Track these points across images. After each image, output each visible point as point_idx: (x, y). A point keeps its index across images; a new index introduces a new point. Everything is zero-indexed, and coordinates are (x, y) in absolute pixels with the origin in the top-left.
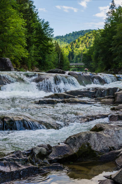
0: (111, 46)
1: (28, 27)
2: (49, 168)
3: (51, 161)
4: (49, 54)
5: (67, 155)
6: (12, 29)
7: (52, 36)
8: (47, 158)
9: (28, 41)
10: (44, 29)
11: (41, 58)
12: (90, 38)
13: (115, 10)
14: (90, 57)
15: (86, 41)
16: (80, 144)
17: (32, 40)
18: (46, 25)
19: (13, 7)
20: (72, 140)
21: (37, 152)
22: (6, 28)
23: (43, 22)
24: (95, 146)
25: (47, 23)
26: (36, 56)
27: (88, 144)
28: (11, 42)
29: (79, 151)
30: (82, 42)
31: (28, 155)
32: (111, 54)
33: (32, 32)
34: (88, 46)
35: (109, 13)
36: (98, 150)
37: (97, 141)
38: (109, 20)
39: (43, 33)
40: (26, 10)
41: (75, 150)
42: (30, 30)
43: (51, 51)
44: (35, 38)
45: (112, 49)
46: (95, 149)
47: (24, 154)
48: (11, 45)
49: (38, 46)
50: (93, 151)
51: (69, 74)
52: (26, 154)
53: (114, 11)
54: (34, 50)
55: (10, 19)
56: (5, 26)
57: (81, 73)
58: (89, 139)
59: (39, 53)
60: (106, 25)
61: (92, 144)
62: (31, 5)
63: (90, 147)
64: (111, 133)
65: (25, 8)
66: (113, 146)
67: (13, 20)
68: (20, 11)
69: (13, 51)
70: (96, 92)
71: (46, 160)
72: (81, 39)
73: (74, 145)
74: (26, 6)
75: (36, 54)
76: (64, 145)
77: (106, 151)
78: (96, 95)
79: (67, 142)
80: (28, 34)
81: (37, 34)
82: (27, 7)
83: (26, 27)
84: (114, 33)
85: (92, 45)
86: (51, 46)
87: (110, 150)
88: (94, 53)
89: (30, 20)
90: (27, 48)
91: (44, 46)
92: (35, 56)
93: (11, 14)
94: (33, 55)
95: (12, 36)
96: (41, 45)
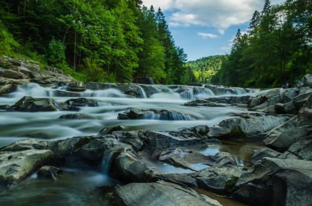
0: (237, 68)
1: (166, 52)
2: (208, 141)
3: (209, 138)
4: (183, 75)
5: (222, 134)
6: (153, 55)
7: (186, 60)
8: (206, 135)
9: (166, 64)
10: (179, 55)
11: (176, 78)
12: (217, 62)
13: (241, 38)
14: (218, 78)
15: (214, 65)
16: (232, 126)
17: (169, 64)
18: (181, 51)
19: (155, 37)
20: (225, 124)
21: (198, 130)
22: (149, 53)
23: (179, 48)
24: (245, 129)
25: (182, 49)
26: (173, 77)
27: (239, 127)
28: (152, 65)
29: (232, 131)
30: (211, 65)
31: (192, 131)
32: (237, 74)
33: (169, 57)
34: (216, 69)
35: (235, 40)
36: (248, 132)
37: (246, 125)
38: (235, 46)
39: (178, 59)
40: (165, 40)
41: (229, 131)
42: (168, 55)
43: (185, 73)
44: (172, 62)
45: (238, 70)
46: (244, 131)
47: (189, 129)
48: (152, 67)
49: (174, 69)
50: (243, 132)
51: (205, 87)
52: (190, 130)
53: (239, 38)
54: (171, 72)
55: (152, 46)
56: (148, 52)
57: (215, 86)
58: (239, 123)
59: (174, 75)
60: (233, 50)
61: (242, 127)
62: (168, 35)
63: (240, 130)
64: (257, 121)
65: (164, 38)
66: (260, 130)
67: (155, 47)
68: (160, 40)
69: (154, 72)
70: (231, 99)
71: (205, 137)
72: (210, 63)
73: (228, 127)
74: (164, 36)
75: (172, 76)
76: (218, 127)
77: (254, 133)
78: (231, 102)
79: (221, 124)
80: (166, 59)
81: (173, 58)
82: (166, 37)
83: (165, 53)
84: (240, 57)
85: (219, 68)
86: (185, 68)
87: (258, 133)
88: (222, 75)
89: (168, 47)
90: (165, 70)
91: (179, 68)
92: (171, 77)
93: (154, 42)
94: (170, 75)
95: (154, 59)
96: (177, 69)
